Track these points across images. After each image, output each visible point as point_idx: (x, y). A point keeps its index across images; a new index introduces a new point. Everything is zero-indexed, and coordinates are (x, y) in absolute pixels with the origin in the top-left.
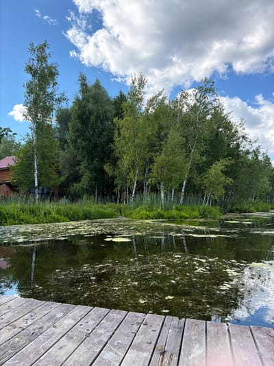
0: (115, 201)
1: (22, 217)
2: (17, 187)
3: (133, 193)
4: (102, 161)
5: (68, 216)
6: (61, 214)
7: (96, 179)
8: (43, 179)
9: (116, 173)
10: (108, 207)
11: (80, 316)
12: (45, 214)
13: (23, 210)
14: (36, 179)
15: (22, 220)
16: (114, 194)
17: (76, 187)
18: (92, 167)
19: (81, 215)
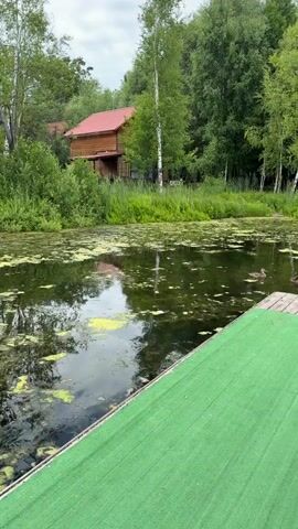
4: (241, 119)
5: (208, 212)
6: (199, 210)
14: (160, 158)
18: (223, 129)
19: (223, 211)
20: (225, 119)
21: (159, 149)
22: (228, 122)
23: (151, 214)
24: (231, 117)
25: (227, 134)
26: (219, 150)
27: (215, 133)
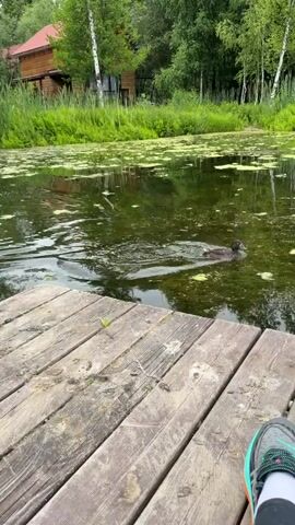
0: (237, 98)
1: (80, 130)
2: (67, 77)
3: (277, 79)
4: (213, 16)
5: (155, 128)
6: (143, 125)
7: (200, 55)
8: (107, 60)
9: (241, 40)
10: (224, 112)
11: (231, 356)
12: (117, 125)
13: (81, 119)
14: (96, 60)
15: (81, 136)
16: (236, 85)
17: (165, 75)
18: (192, 30)
19: (177, 126)
20: (194, 17)
21: (95, 47)
22: (198, 20)
23: (71, 132)
24: (202, 14)
25: (199, 36)
26: (190, 57)
27: (184, 35)
